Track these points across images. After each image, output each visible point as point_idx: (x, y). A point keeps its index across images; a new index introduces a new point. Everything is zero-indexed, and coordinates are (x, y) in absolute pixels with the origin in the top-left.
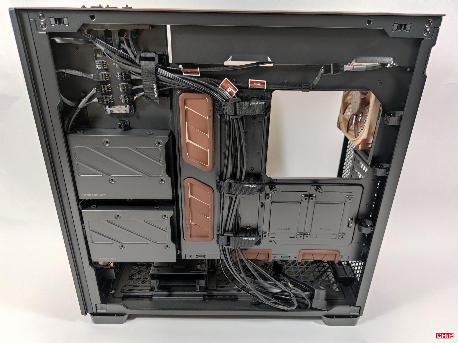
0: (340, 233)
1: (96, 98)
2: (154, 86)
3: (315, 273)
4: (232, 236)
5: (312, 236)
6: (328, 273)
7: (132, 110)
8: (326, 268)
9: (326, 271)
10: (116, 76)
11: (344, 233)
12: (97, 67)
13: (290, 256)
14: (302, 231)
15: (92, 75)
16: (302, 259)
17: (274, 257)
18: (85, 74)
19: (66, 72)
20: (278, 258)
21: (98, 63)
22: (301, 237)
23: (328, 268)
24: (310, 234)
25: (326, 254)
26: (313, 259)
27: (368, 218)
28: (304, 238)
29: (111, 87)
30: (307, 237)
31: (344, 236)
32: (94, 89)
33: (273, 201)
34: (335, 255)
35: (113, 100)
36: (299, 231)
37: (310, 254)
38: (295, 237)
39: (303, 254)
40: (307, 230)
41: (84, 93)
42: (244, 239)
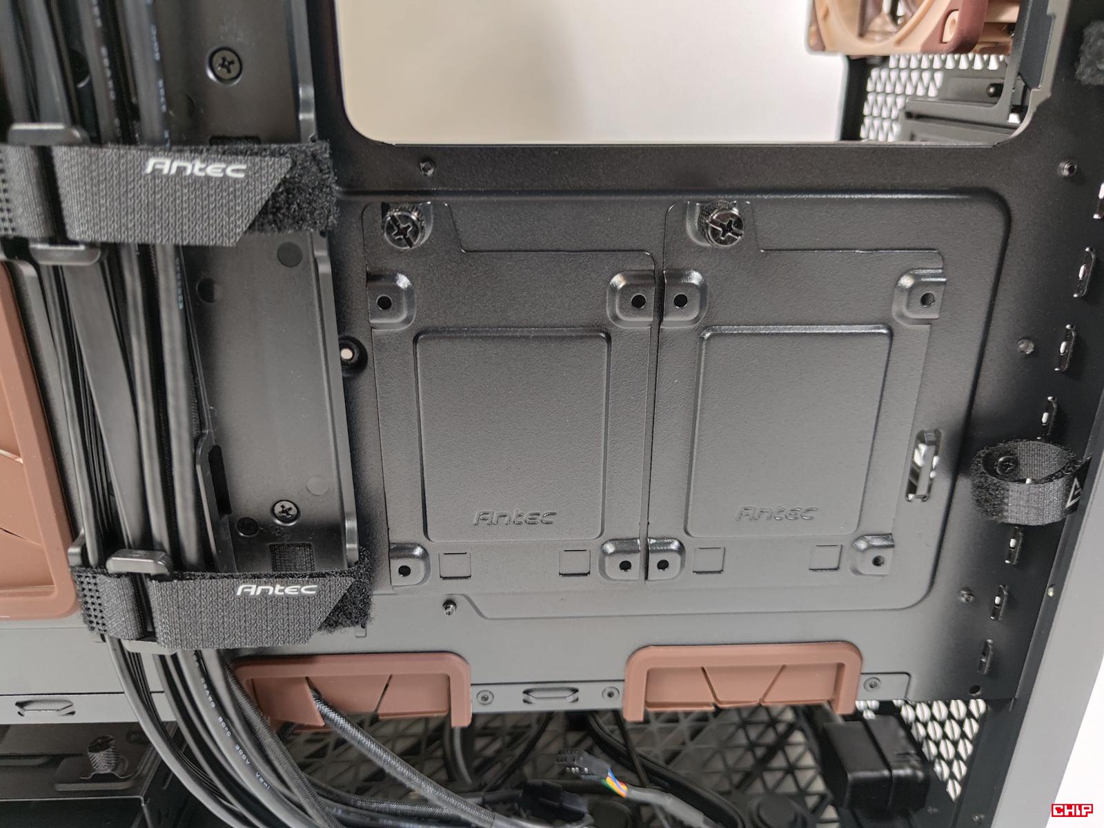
0: (862, 537)
3: (731, 758)
4: (159, 578)
5: (697, 559)
6: (793, 753)
8: (781, 728)
9: (781, 743)
11: (886, 536)
13: (575, 691)
14: (632, 530)
16: (647, 704)
17: (485, 699)
20: (508, 702)
22: (625, 566)
23: (791, 728)
24: (681, 549)
25: (784, 667)
26: (712, 700)
27: (1032, 431)
28: (646, 578)
30: (663, 565)
31: (886, 555)
33: (421, 325)
34: (833, 673)
36: (614, 531)
37: (691, 671)
38: (595, 570)
39: (652, 676)
40: (664, 525)
42: (245, 594)
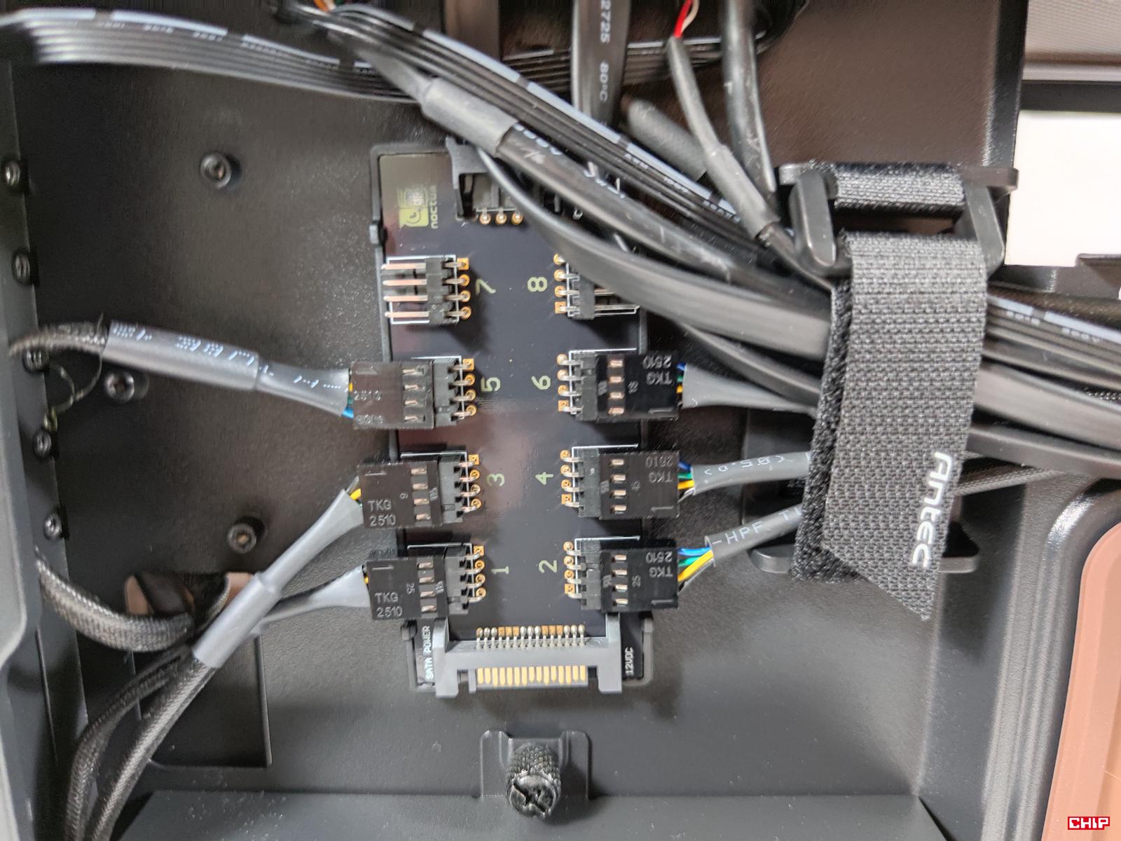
1: (351, 568)
2: (933, 465)
7: (638, 659)
10: (540, 385)
12: (391, 314)
15: (342, 380)
18: (282, 367)
19: (107, 354)
21: (402, 276)
29: (484, 473)
32: (343, 493)
35: (491, 583)
41: (250, 530)
